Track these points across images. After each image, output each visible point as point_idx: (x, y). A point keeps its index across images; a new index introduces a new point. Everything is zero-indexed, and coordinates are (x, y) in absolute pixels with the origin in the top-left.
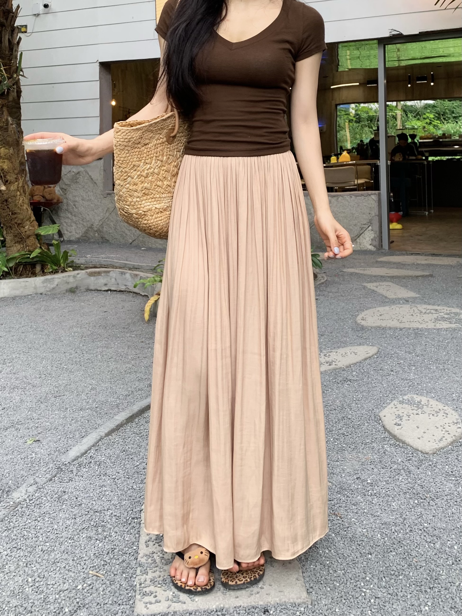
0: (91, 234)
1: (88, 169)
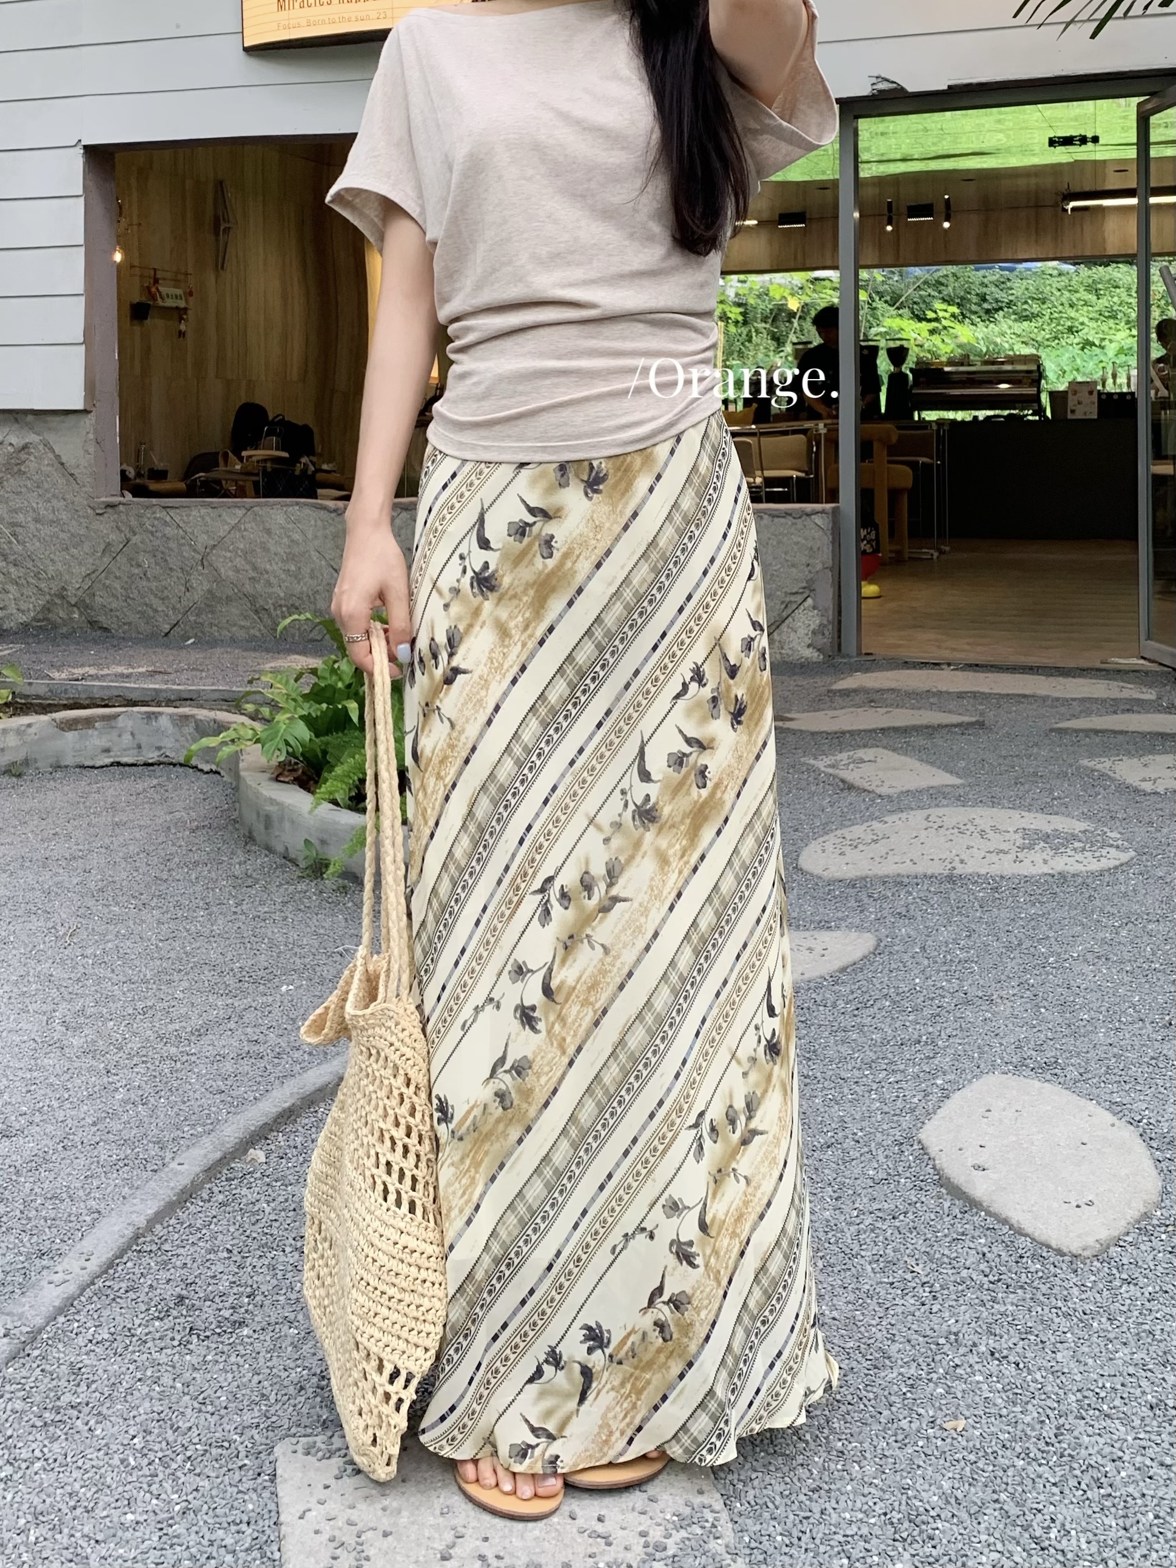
0: (61, 613)
1: (51, 438)
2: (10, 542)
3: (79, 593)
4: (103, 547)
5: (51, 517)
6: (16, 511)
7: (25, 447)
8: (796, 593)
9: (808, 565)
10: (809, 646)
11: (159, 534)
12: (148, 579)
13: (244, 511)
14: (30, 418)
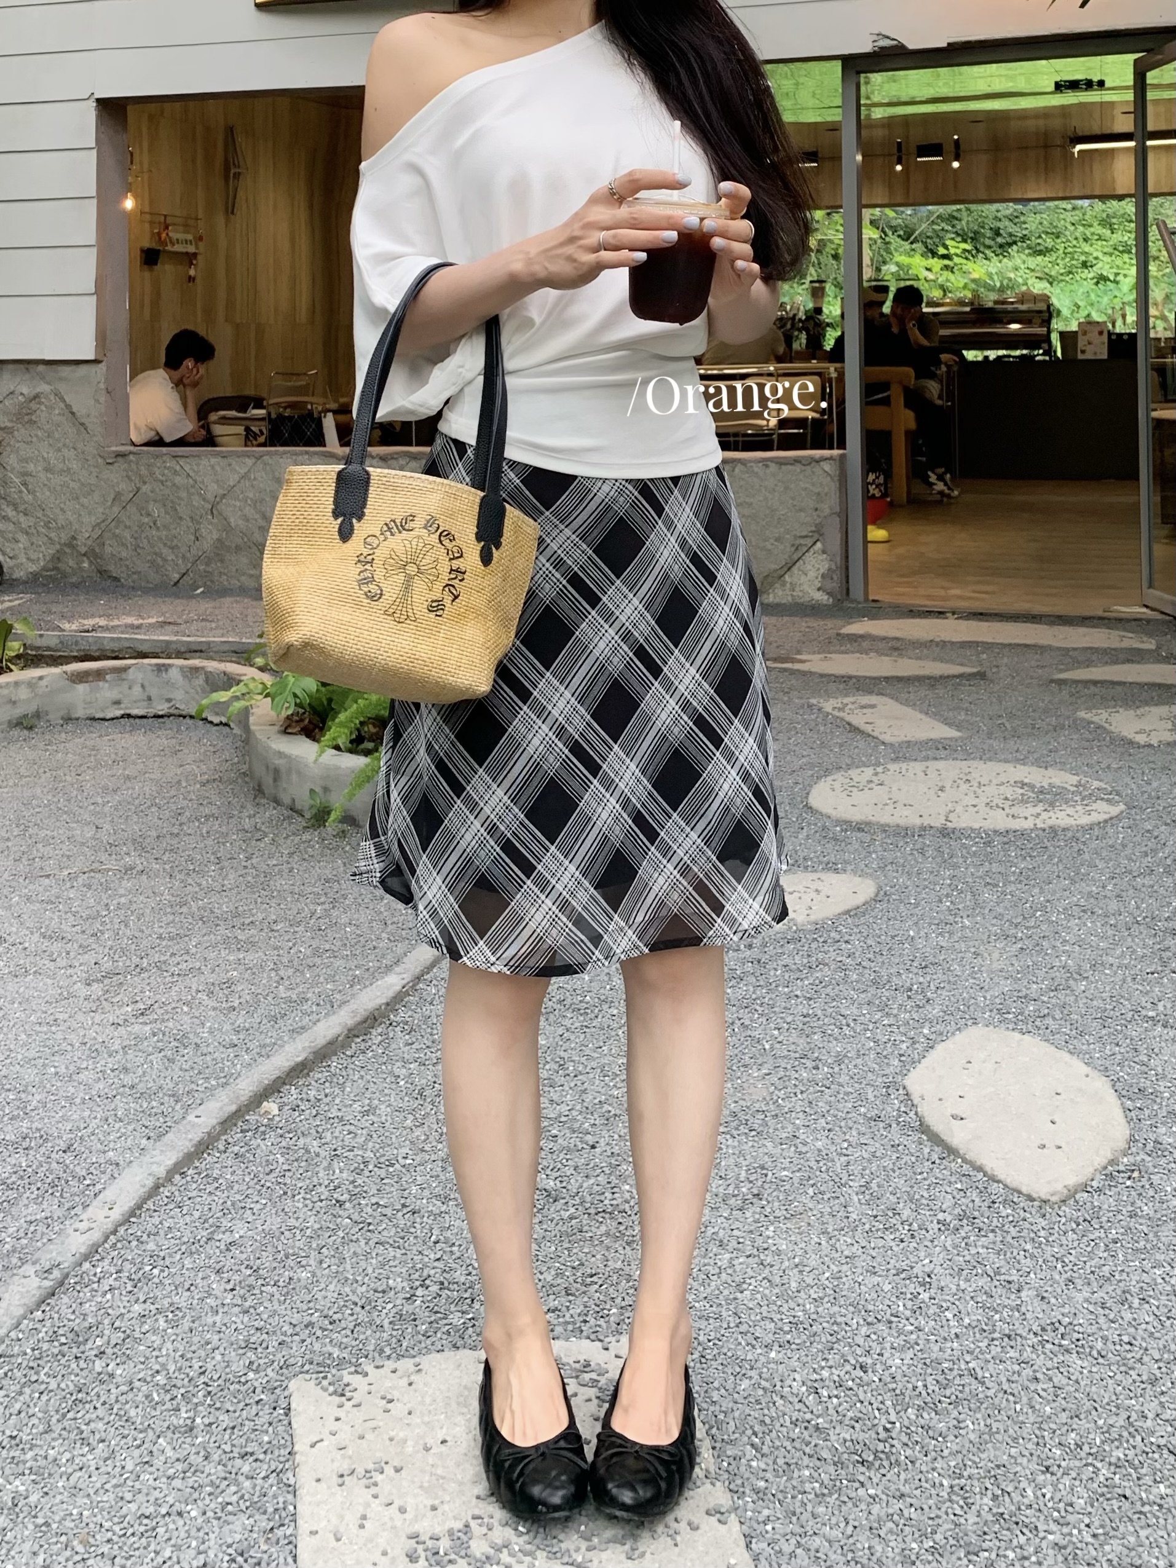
0: (71, 563)
1: (62, 388)
2: (21, 492)
3: (89, 543)
4: (112, 496)
5: (61, 466)
6: (26, 460)
7: (36, 397)
8: (806, 536)
9: (816, 510)
10: (819, 589)
11: (169, 484)
12: (158, 529)
13: (254, 460)
14: (41, 368)
